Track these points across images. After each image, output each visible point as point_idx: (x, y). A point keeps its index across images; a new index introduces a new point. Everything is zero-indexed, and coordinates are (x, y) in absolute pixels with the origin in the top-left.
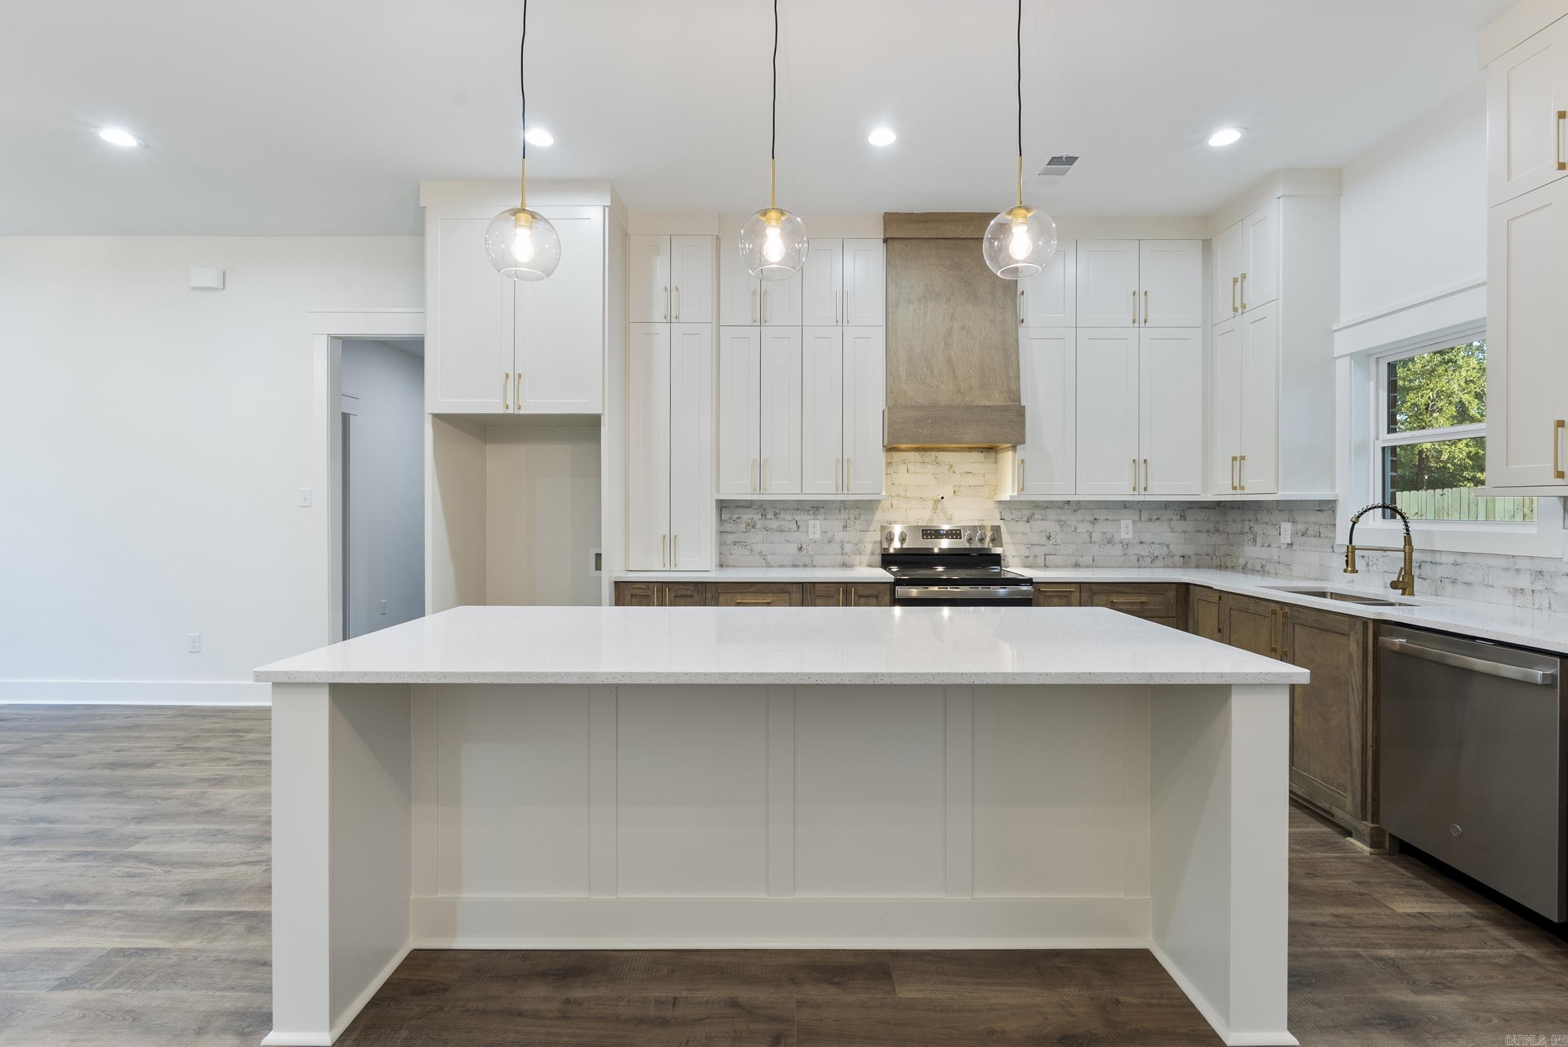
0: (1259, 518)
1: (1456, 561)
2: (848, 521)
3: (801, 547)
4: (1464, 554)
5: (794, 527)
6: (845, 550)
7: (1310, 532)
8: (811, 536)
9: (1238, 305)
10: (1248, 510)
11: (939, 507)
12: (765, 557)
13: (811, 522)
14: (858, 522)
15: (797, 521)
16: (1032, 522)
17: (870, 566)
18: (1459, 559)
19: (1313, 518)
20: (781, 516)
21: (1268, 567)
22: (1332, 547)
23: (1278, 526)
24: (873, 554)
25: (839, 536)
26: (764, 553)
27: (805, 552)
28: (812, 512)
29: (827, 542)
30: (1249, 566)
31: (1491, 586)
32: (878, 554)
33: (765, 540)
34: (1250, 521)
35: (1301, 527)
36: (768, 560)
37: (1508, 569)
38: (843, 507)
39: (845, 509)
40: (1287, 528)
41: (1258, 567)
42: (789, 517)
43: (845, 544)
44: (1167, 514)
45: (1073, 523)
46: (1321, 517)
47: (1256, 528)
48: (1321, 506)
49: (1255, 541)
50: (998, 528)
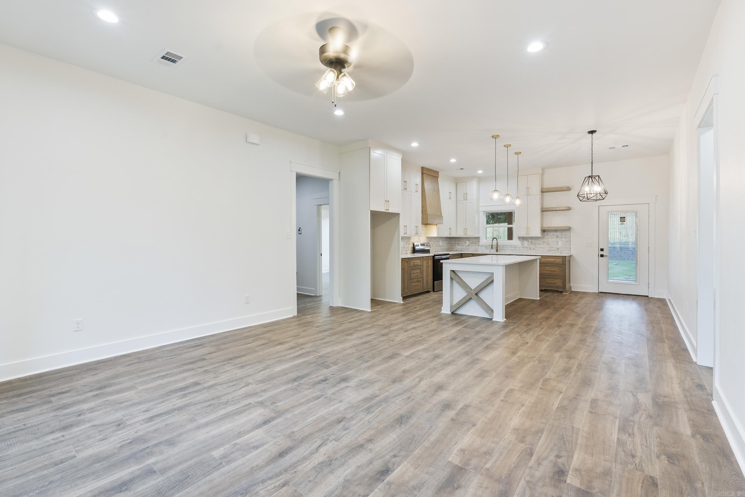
0: (460, 240)
2: (407, 242)
6: (406, 250)
7: (473, 243)
9: (465, 198)
11: (420, 238)
16: (430, 241)
17: (410, 253)
18: (503, 246)
19: (474, 240)
21: (463, 250)
22: (479, 245)
25: (405, 246)
32: (411, 250)
35: (471, 242)
37: (510, 247)
39: (407, 239)
40: (468, 242)
41: (460, 250)
44: (445, 240)
45: (435, 242)
46: (476, 240)
47: (459, 242)
48: (476, 238)
49: (459, 245)
50: (429, 243)
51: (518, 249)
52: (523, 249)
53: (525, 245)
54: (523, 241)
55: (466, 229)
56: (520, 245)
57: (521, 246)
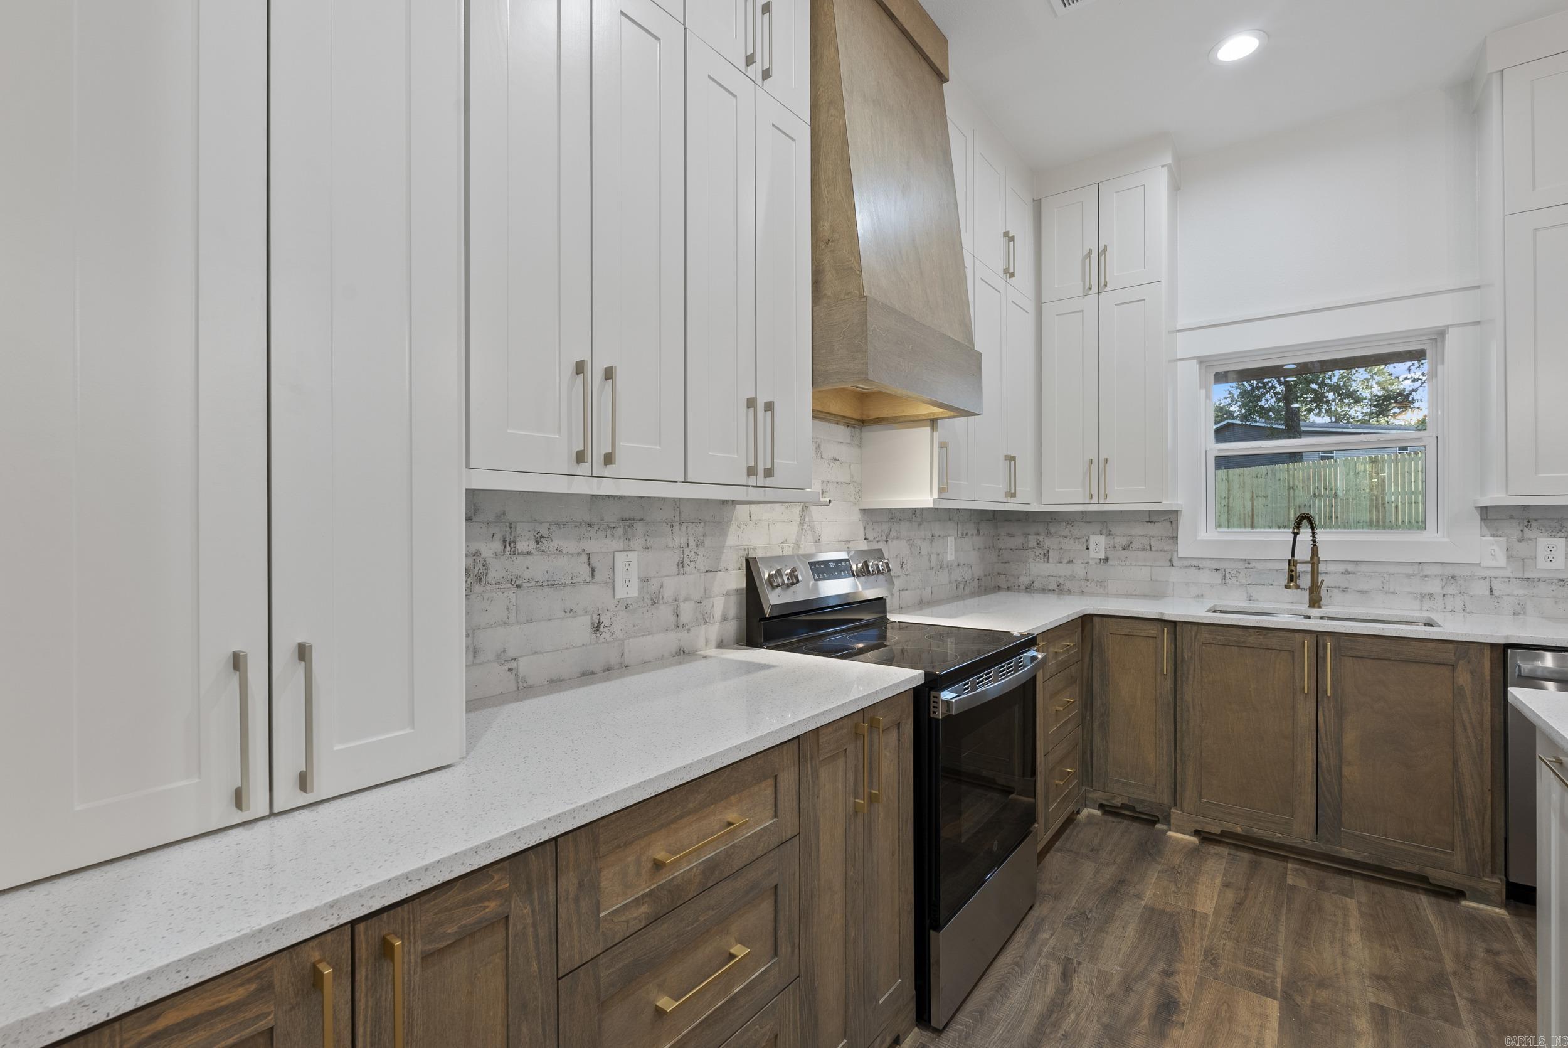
0: (1053, 530)
1: (1347, 570)
2: (687, 551)
3: (599, 623)
4: (1357, 563)
5: (585, 571)
6: (685, 617)
7: (1134, 545)
8: (621, 593)
9: (1093, 282)
10: (1034, 521)
11: (807, 519)
12: (513, 665)
13: (620, 558)
14: (701, 551)
15: (589, 555)
16: (889, 542)
17: (721, 645)
18: (1351, 568)
19: (1138, 530)
20: (556, 543)
21: (1068, 585)
22: (1170, 561)
23: (1084, 540)
24: (724, 619)
25: (672, 586)
26: (511, 653)
27: (606, 635)
28: (620, 531)
29: (650, 602)
30: (1036, 585)
31: (1393, 593)
32: (733, 618)
33: (513, 615)
34: (1038, 534)
35: (1121, 541)
36: (522, 671)
37: (1409, 576)
38: (677, 519)
39: (681, 523)
40: (1099, 544)
41: (1053, 586)
42: (571, 546)
43: (682, 605)
44: (971, 528)
45: (918, 542)
46: (1155, 530)
47: (1048, 542)
48: (1152, 517)
49: (1046, 557)
50: (880, 555)
51: (1481, 589)
52: (1521, 592)
53: (1542, 563)
54: (1521, 540)
55: (1099, 468)
56: (1502, 561)
57: (1508, 573)
